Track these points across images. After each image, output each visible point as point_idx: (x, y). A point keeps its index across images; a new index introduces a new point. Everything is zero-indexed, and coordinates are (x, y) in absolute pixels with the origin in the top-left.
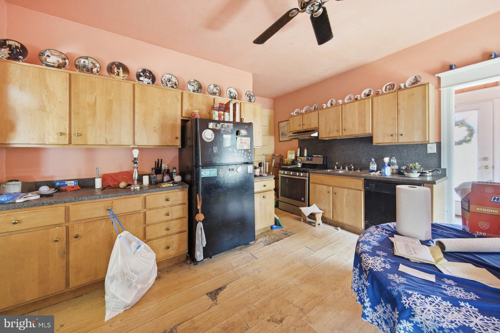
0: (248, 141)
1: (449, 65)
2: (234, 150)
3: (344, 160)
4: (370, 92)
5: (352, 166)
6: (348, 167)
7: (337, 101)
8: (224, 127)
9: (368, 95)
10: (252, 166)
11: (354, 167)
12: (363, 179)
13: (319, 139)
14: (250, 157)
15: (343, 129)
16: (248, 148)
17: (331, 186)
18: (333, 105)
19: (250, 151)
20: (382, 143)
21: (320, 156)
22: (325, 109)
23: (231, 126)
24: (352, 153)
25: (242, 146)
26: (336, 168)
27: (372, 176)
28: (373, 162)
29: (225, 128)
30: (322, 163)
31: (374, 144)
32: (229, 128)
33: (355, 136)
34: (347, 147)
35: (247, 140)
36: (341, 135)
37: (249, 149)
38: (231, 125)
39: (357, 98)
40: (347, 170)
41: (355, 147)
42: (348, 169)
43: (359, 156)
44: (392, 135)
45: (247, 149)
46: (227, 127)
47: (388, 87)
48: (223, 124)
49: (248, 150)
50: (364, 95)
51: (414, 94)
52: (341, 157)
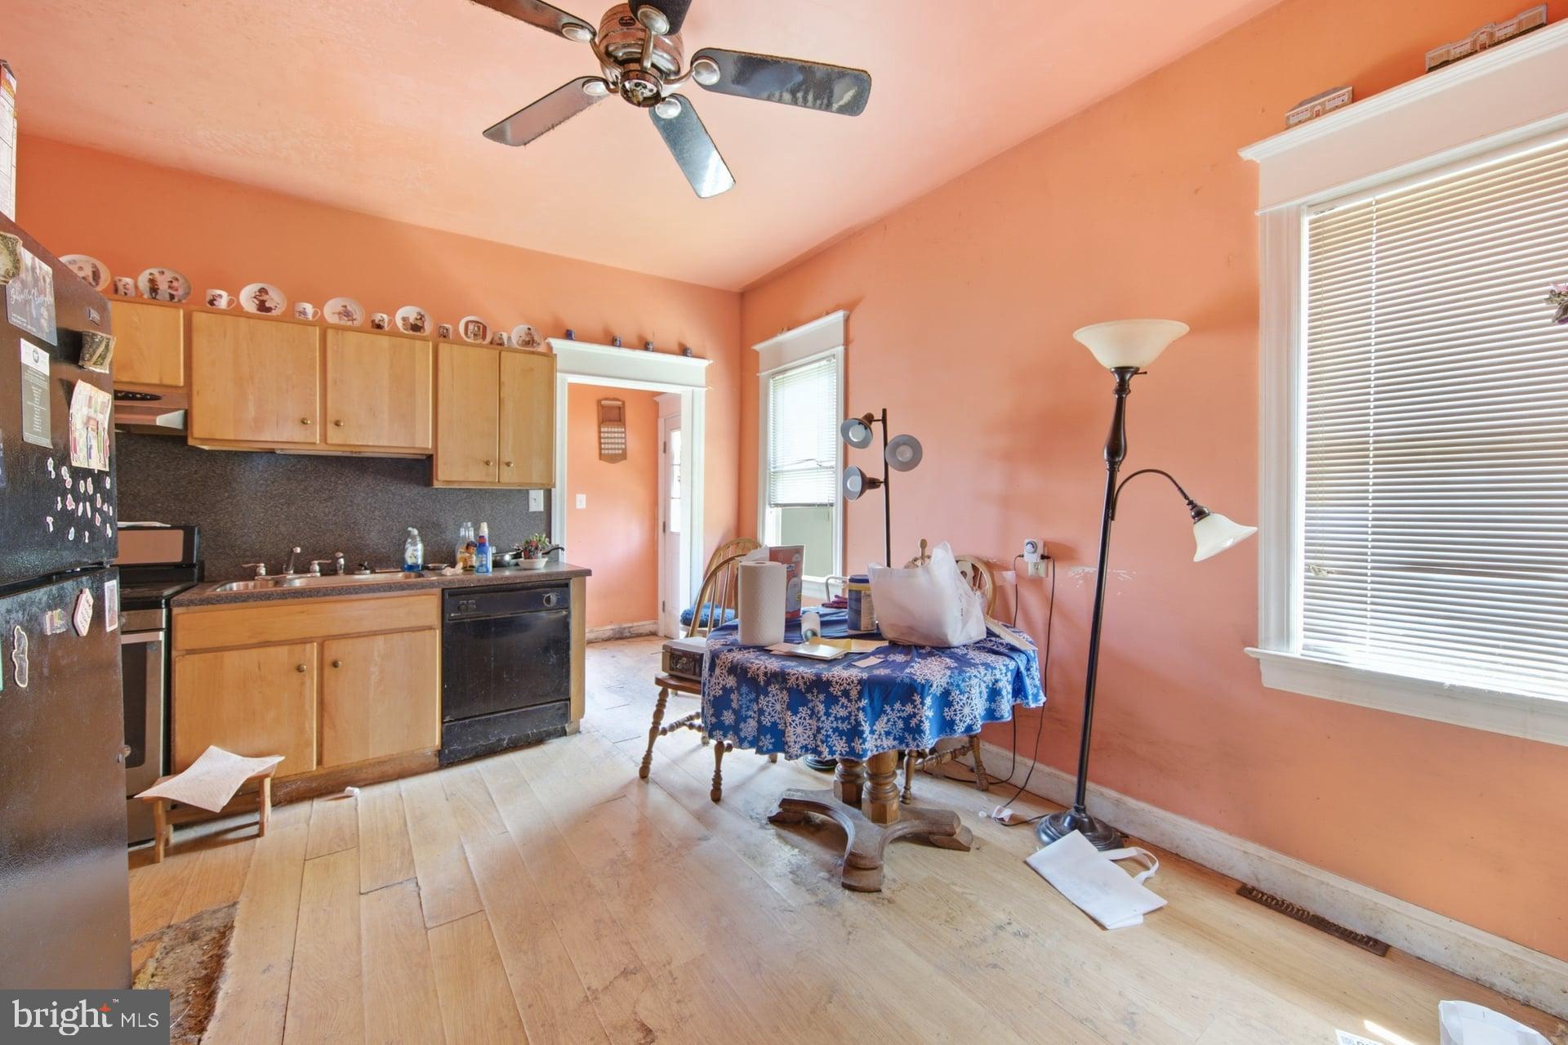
1: (569, 328)
3: (294, 536)
4: (421, 319)
5: (342, 557)
6: (319, 564)
7: (292, 304)
9: (416, 328)
11: (345, 560)
12: (438, 591)
13: (191, 442)
15: (331, 417)
17: (312, 642)
18: (274, 313)
20: (460, 482)
21: (158, 524)
22: (223, 312)
24: (327, 510)
26: (263, 571)
27: (448, 578)
28: (414, 538)
30: (178, 557)
31: (437, 485)
33: (352, 452)
34: (306, 489)
36: (318, 442)
39: (381, 323)
40: (319, 574)
41: (342, 489)
42: (321, 571)
43: (354, 523)
44: (487, 463)
47: (471, 327)
50: (401, 321)
51: (532, 369)
52: (277, 527)
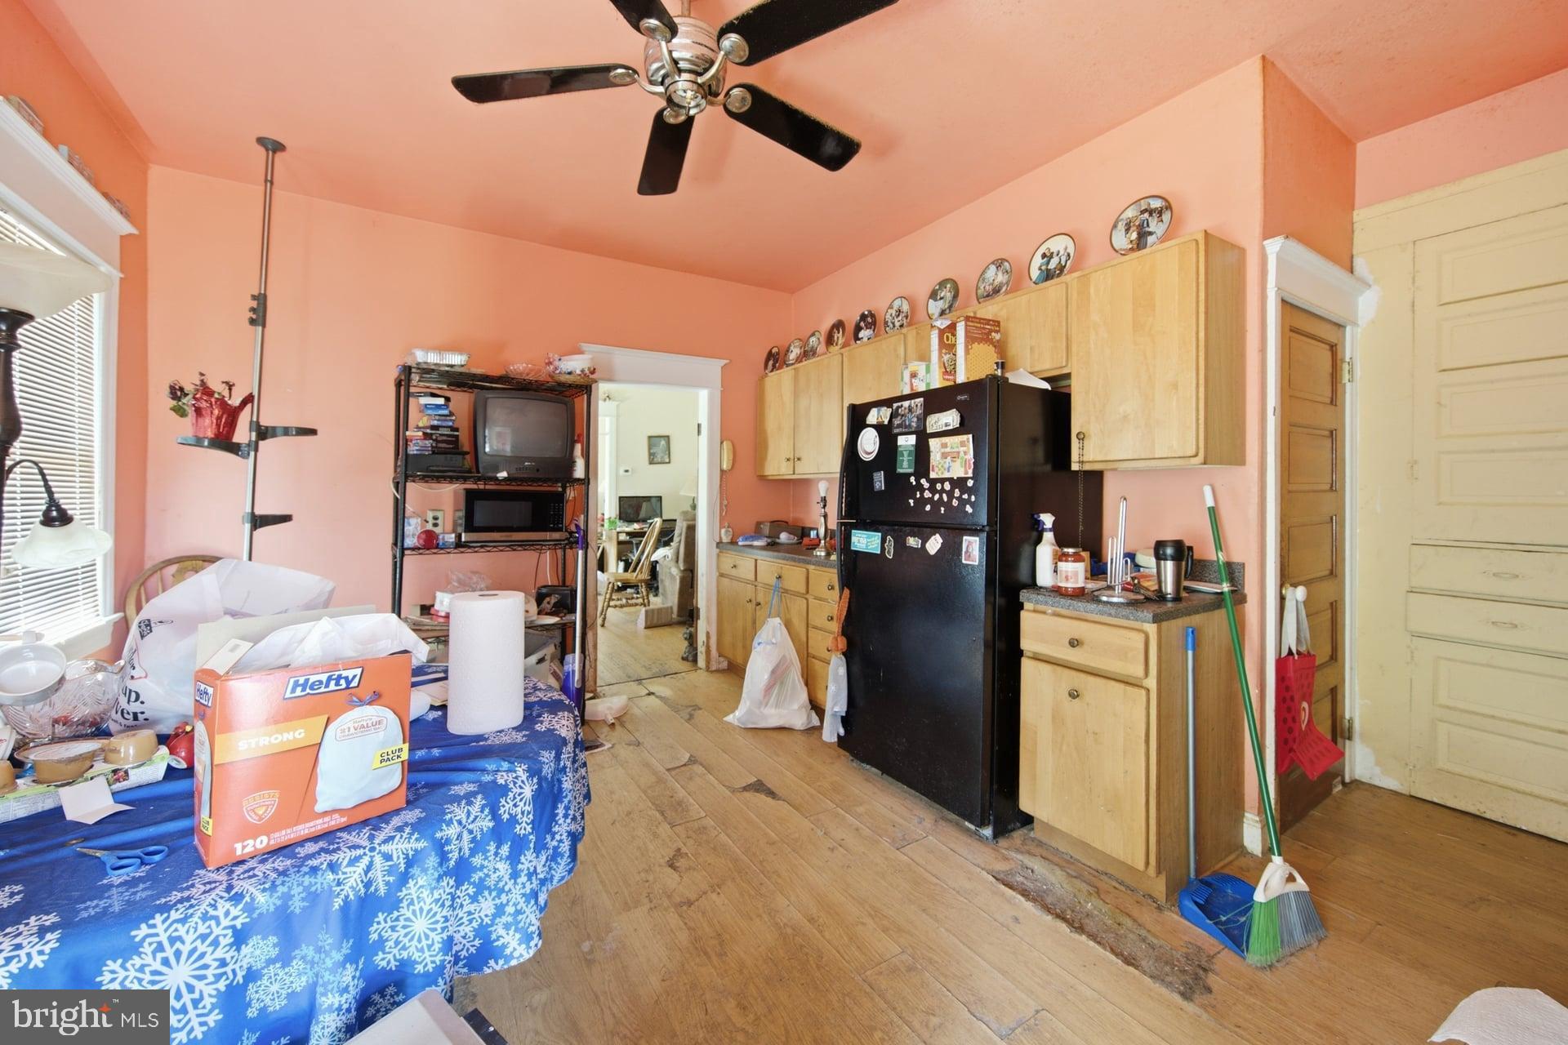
0: (965, 449)
2: (923, 481)
8: (900, 415)
10: (977, 539)
14: (972, 507)
16: (966, 473)
19: (970, 483)
23: (917, 406)
25: (946, 466)
29: (903, 415)
32: (912, 413)
35: (963, 444)
37: (969, 478)
38: (919, 405)
45: (959, 479)
46: (907, 411)
48: (899, 404)
49: (965, 480)
